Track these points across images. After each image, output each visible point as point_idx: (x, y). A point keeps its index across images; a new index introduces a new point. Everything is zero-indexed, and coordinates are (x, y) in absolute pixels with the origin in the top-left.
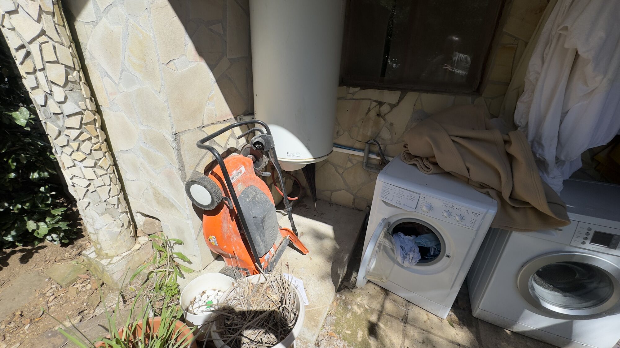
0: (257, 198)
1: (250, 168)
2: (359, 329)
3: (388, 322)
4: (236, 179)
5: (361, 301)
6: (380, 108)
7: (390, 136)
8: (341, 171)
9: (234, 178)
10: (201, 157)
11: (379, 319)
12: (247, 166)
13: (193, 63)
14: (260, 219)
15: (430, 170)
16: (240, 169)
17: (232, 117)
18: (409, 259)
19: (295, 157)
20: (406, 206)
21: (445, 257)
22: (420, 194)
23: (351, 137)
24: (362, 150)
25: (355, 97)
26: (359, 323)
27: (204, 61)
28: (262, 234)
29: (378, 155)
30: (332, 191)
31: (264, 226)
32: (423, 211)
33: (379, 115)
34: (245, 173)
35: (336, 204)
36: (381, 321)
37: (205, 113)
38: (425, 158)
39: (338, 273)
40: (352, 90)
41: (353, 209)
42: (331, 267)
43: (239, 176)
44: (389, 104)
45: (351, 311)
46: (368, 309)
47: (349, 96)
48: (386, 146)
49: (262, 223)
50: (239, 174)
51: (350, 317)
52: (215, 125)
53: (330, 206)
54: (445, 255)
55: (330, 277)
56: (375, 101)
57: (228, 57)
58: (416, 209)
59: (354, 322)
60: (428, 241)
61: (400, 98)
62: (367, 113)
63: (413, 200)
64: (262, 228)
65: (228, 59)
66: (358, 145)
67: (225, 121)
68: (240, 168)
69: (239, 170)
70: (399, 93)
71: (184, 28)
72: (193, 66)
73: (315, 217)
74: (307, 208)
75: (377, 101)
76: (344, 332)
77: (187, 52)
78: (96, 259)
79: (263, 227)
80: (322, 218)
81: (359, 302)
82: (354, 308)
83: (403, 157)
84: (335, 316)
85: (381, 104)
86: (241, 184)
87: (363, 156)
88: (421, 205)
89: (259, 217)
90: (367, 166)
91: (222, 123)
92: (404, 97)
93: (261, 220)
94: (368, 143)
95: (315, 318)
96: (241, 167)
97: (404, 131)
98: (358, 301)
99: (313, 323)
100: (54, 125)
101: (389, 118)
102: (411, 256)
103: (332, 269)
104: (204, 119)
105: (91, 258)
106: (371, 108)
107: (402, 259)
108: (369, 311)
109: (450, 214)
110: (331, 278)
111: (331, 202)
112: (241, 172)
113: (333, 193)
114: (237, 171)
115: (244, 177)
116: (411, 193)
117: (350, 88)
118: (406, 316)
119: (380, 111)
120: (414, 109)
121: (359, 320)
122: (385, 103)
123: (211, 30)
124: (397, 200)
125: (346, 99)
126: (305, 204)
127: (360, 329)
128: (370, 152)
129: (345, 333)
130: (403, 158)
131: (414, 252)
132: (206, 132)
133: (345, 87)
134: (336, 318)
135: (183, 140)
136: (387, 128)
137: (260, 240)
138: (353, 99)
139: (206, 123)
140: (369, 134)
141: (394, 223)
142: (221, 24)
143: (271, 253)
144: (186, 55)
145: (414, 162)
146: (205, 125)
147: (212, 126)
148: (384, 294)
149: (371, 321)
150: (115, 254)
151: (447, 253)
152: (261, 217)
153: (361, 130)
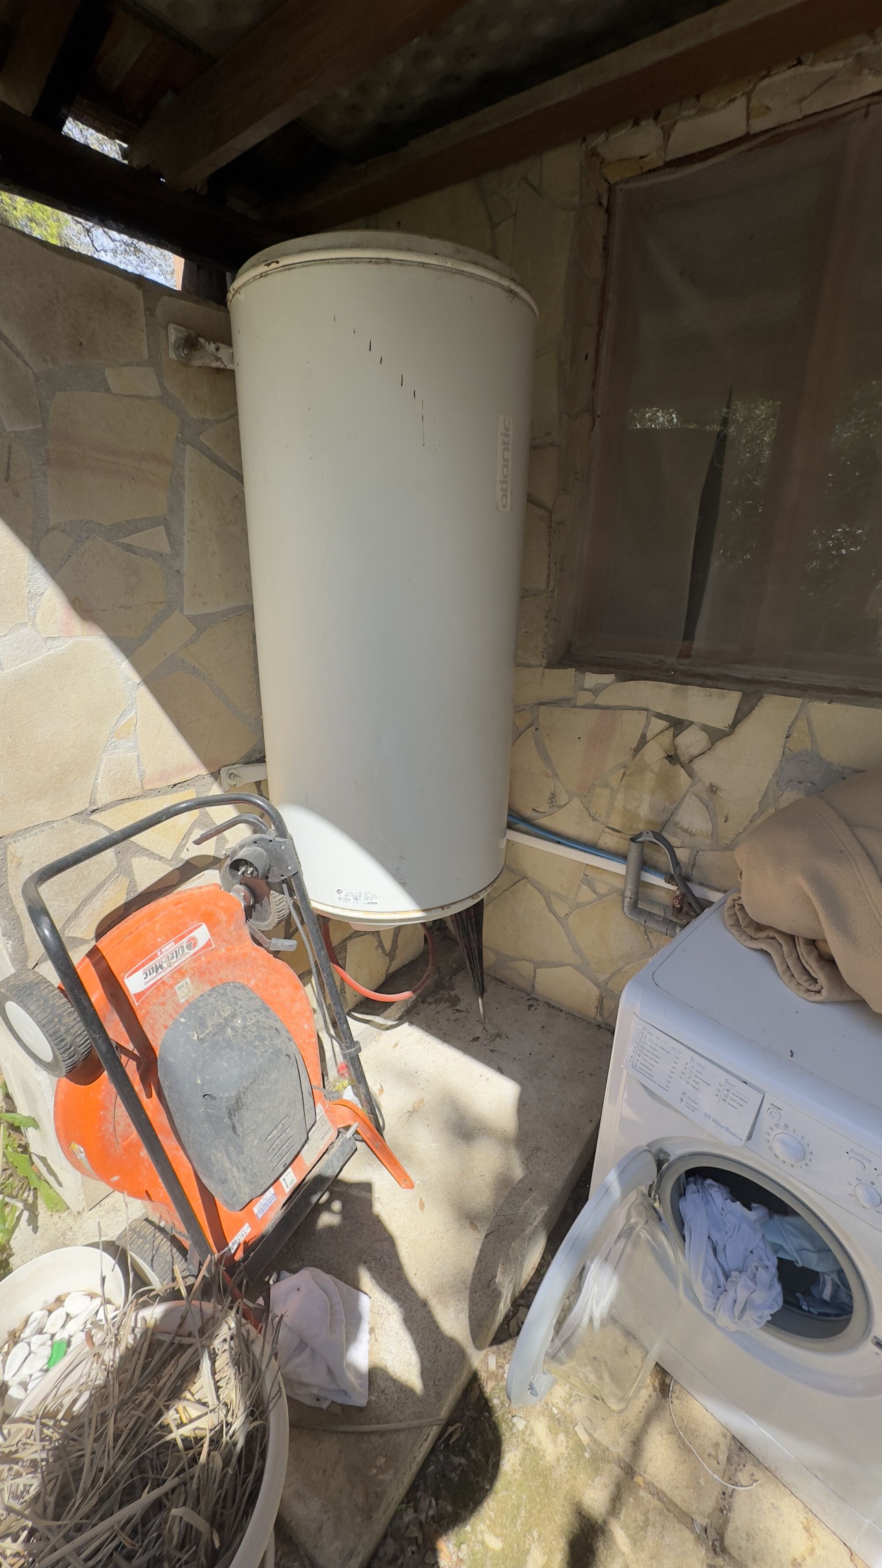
0: (232, 1028)
1: (232, 928)
2: (535, 1534)
3: (650, 1529)
4: (170, 969)
5: (566, 1402)
6: (675, 737)
7: (710, 823)
8: (562, 909)
9: (165, 965)
10: (84, 894)
11: (616, 1501)
12: (219, 922)
13: (56, 643)
14: (224, 1104)
15: (817, 988)
16: (192, 935)
17: (203, 771)
18: (735, 1301)
19: (362, 905)
20: (715, 1121)
21: (868, 1344)
22: (763, 1091)
23: (590, 815)
24: (622, 857)
25: (599, 701)
26: (539, 1507)
27: (101, 633)
28: (231, 1148)
29: (670, 879)
30: (538, 965)
31: (237, 1125)
32: (776, 1156)
33: (672, 758)
34: (208, 944)
35: (549, 1004)
36: (622, 1517)
37: (102, 773)
38: (804, 939)
39: (497, 1280)
40: (592, 679)
41: (599, 1026)
42: (477, 1253)
43: (184, 959)
44: (705, 728)
45: (523, 1440)
46: (585, 1443)
47: (584, 698)
48: (697, 852)
49: (230, 1117)
50: (186, 950)
51: (514, 1471)
52: (140, 801)
53: (529, 1009)
54: (871, 1337)
55: (467, 1293)
56: (660, 716)
57: (187, 612)
58: (749, 1138)
59: (524, 1497)
60: (808, 1245)
61: (738, 710)
62: (637, 751)
63: (738, 1106)
64: (230, 1132)
65: (189, 618)
66: (610, 841)
67: (175, 785)
68: (191, 931)
69: (185, 939)
70: (735, 697)
71: (28, 551)
72: (57, 650)
73: (476, 1043)
74: (458, 1011)
75: (667, 716)
76: (480, 1537)
77: (39, 614)
79: (234, 1128)
80: (492, 1051)
81: (559, 1405)
82: (536, 1430)
83: (729, 916)
84: (464, 1452)
85: (678, 725)
86: (188, 980)
87: (624, 874)
88: (770, 1131)
89: (222, 1098)
90: (634, 907)
91: (165, 793)
92: (753, 709)
93: (227, 1107)
94: (639, 840)
95: (374, 1471)
96: (198, 927)
97: (755, 815)
98: (554, 1401)
99: (361, 1500)
101: (705, 768)
102: (742, 1295)
103: (480, 1260)
104: (99, 788)
106: (649, 735)
107: (710, 1293)
108: (587, 1455)
109: (878, 1198)
110: (467, 1302)
111: (534, 996)
112: (193, 943)
113: (538, 971)
114: (176, 942)
115: (203, 959)
116: (730, 1080)
117: (584, 673)
118: (722, 1511)
119: (675, 748)
120: (784, 748)
121: (542, 1490)
122: (692, 723)
123: (128, 548)
124: (685, 1093)
125: (575, 706)
126: (456, 996)
127: (539, 1536)
128: (645, 865)
129: (483, 1543)
130: (730, 922)
131: (754, 1279)
132: (105, 824)
133: (571, 672)
134: (463, 1461)
135: (19, 855)
136: (701, 800)
137: (228, 1165)
138: (597, 707)
139: (103, 798)
140: (644, 811)
141: (681, 1158)
142: (162, 528)
143: (283, 1190)
144: (34, 624)
145: (765, 947)
146: (100, 806)
147: (127, 804)
148: (651, 1388)
149: (585, 1507)
151: (875, 1332)
152: (228, 1098)
153: (620, 797)
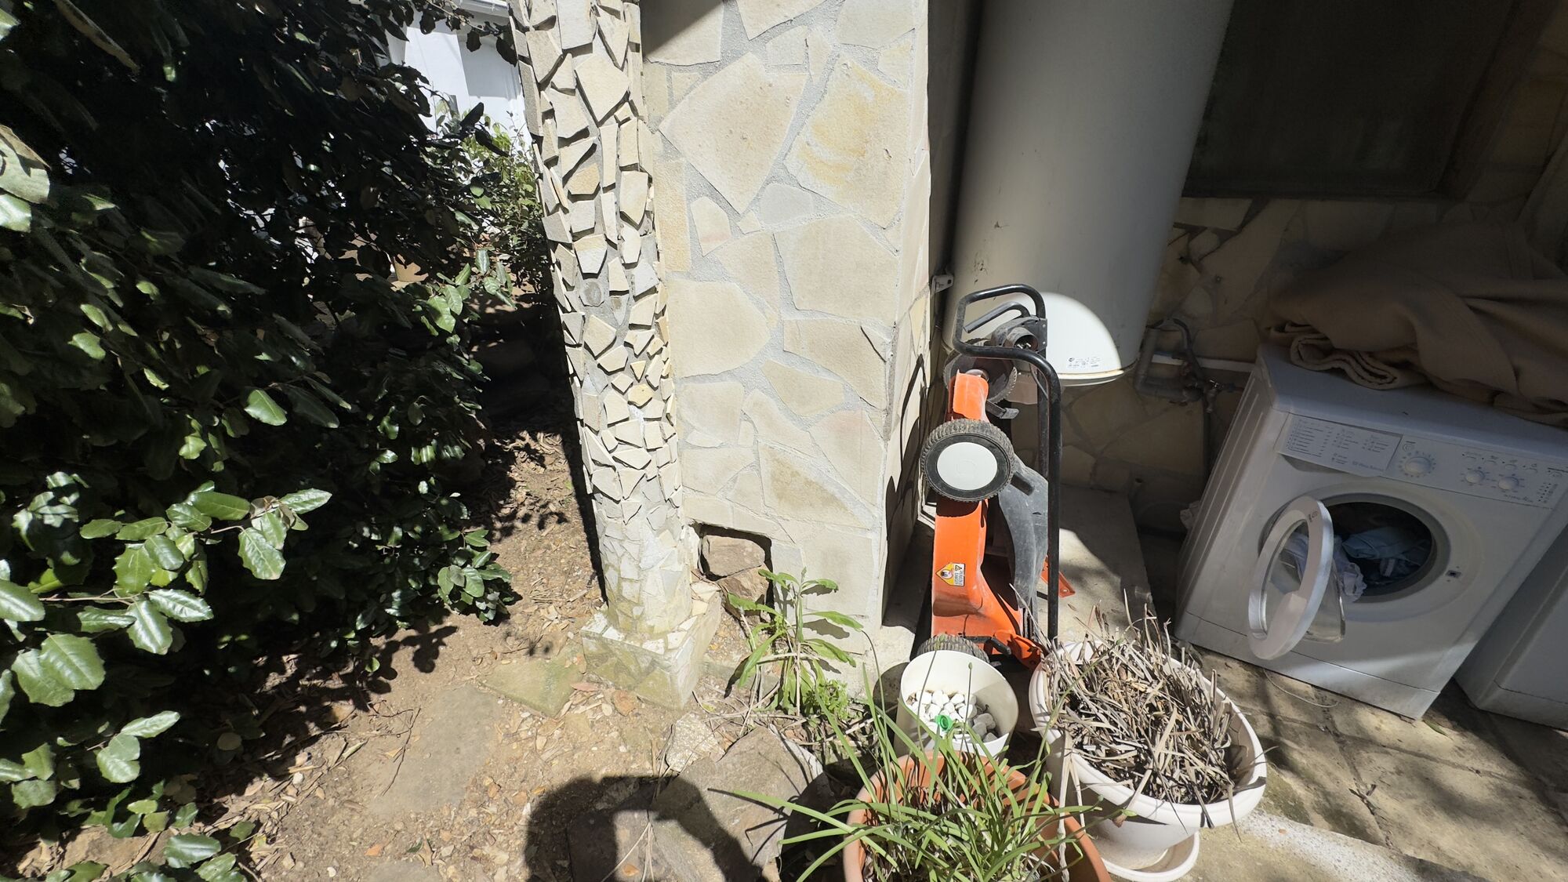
3: (1300, 736)
6: (1189, 240)
7: (1211, 307)
15: (1389, 380)
19: (1088, 368)
20: (1361, 465)
21: (1444, 578)
22: (1401, 436)
32: (1406, 474)
33: (1185, 259)
41: (1091, 489)
44: (1216, 231)
48: (1197, 332)
54: (1446, 572)
58: (1386, 470)
61: (1247, 214)
63: (1379, 450)
70: (1245, 204)
78: (627, 642)
83: (1295, 354)
85: (1193, 231)
90: (1145, 383)
92: (1260, 212)
94: (1158, 327)
97: (1250, 296)
100: (605, 321)
101: (1213, 264)
102: (1349, 582)
105: (612, 641)
109: (1482, 474)
116: (1375, 434)
118: (1328, 719)
119: (1188, 249)
120: (1282, 239)
122: (1206, 228)
124: (1335, 454)
130: (1295, 358)
131: (1352, 573)
136: (1206, 289)
145: (1336, 365)
150: (668, 629)
151: (1451, 567)
